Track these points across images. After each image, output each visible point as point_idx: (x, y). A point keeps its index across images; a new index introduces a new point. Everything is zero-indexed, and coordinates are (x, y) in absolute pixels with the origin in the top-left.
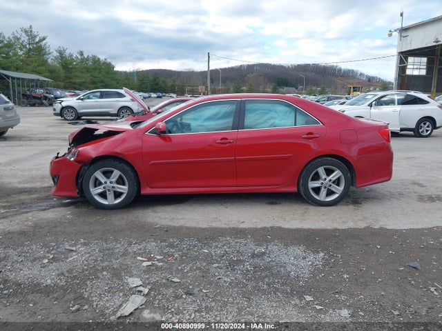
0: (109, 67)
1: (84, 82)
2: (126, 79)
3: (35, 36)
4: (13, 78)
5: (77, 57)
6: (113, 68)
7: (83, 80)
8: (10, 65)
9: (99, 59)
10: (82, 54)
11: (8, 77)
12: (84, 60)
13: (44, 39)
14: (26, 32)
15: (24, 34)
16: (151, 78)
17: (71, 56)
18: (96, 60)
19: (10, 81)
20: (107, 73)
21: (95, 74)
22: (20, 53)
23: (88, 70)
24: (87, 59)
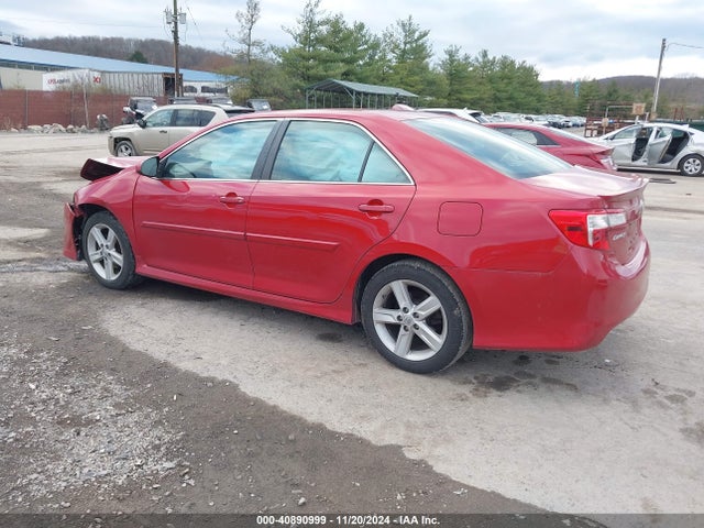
0: (528, 74)
1: (481, 99)
2: (558, 94)
3: (414, 32)
4: (359, 93)
5: (477, 60)
6: (537, 75)
7: (478, 96)
8: (369, 74)
9: (513, 62)
10: (485, 54)
11: (351, 91)
12: (487, 63)
13: (425, 34)
14: (404, 25)
15: (400, 30)
16: (605, 92)
17: (467, 58)
18: (507, 64)
19: (354, 97)
20: (523, 84)
21: (502, 86)
22: (390, 56)
23: (491, 80)
24: (493, 62)
